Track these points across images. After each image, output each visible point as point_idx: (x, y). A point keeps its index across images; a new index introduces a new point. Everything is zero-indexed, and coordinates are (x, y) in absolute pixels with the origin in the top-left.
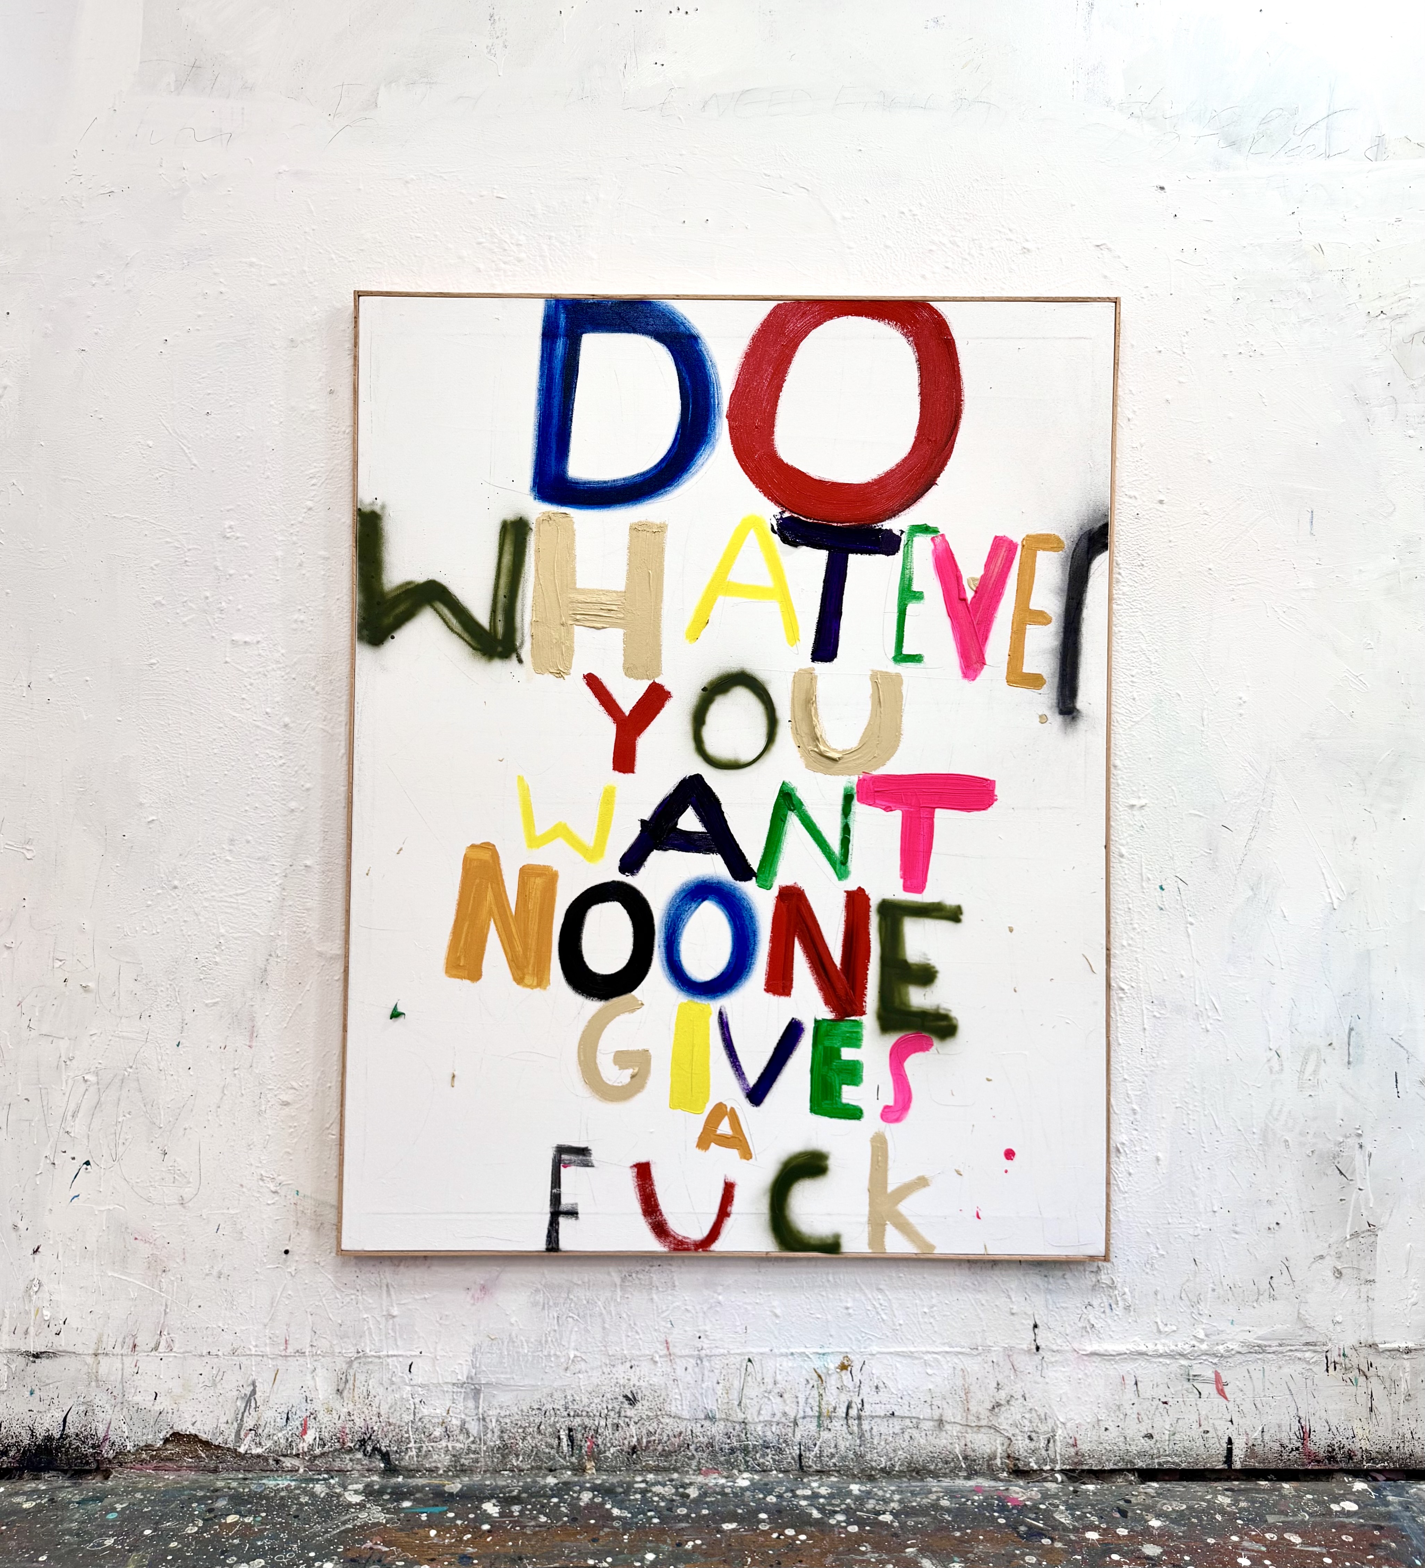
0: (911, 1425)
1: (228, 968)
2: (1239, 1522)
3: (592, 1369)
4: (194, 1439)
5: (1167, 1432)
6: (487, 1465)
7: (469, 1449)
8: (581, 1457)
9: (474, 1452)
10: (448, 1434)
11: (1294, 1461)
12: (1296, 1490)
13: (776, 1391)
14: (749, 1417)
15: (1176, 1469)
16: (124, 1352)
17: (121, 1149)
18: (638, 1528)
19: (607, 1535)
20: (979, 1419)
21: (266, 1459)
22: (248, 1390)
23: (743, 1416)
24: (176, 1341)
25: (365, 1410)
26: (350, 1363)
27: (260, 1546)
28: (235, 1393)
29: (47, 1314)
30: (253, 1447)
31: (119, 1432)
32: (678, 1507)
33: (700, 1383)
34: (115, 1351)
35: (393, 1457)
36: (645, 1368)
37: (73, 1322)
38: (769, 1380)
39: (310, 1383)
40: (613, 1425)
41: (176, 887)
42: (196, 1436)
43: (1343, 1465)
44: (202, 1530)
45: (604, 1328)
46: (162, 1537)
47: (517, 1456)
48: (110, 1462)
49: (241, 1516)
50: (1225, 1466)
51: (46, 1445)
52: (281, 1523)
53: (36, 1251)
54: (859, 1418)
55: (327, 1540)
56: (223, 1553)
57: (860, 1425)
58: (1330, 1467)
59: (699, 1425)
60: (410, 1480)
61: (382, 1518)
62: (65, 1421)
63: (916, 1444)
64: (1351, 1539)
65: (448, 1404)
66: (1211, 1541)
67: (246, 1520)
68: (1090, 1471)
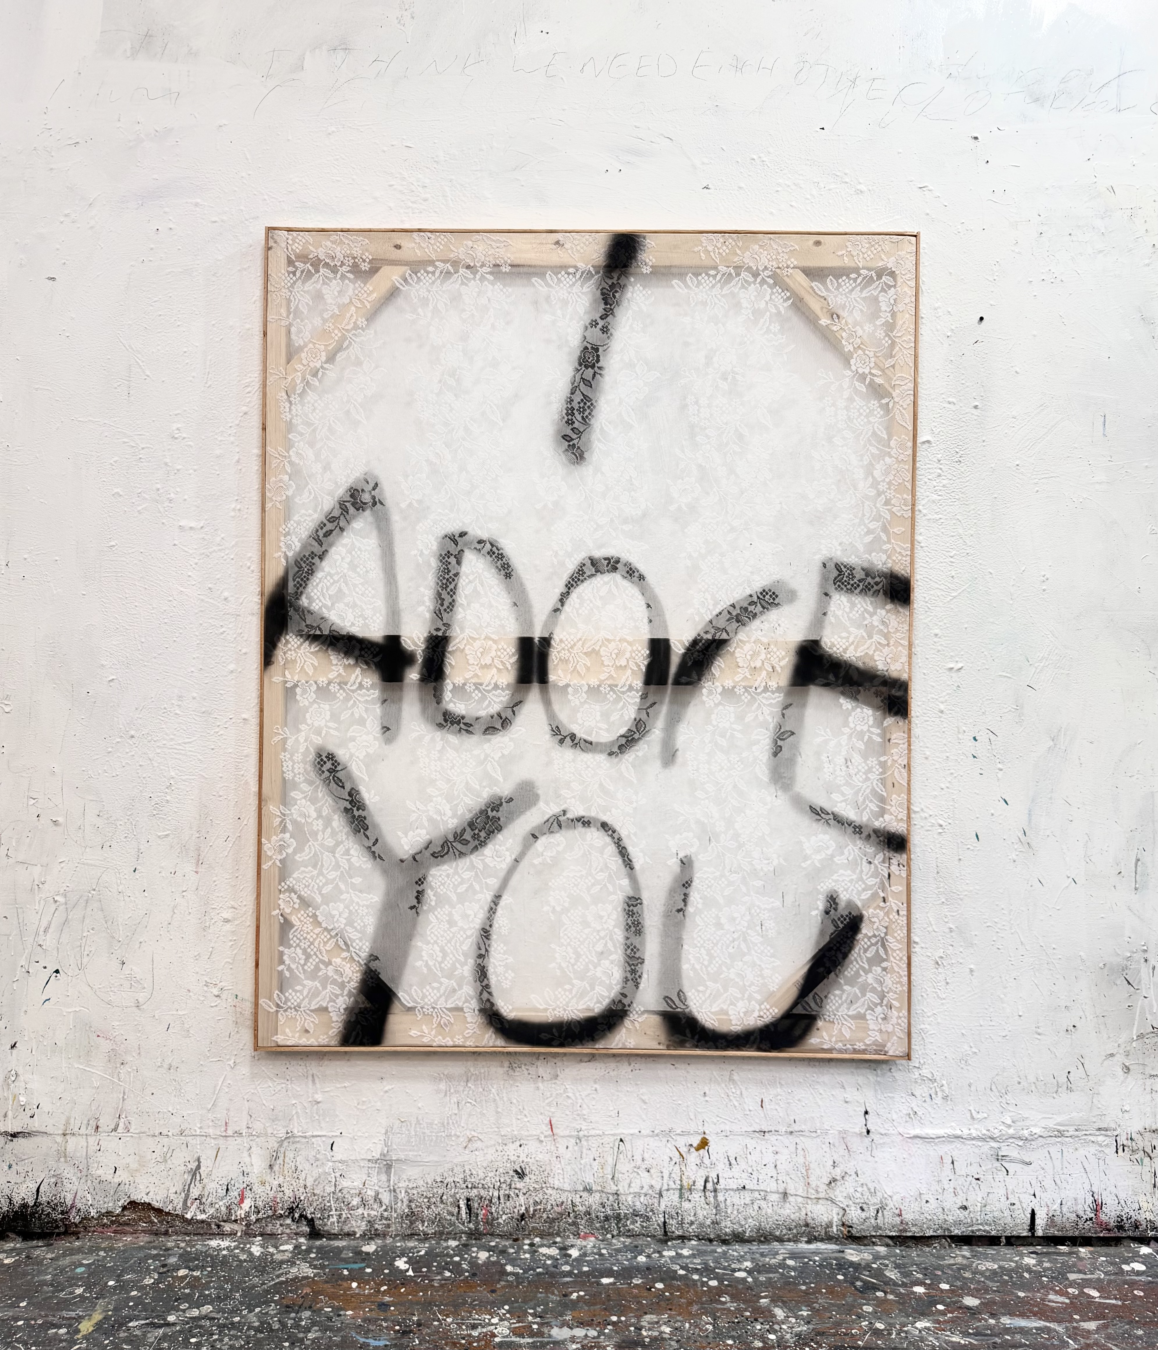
0: (759, 1197)
1: (178, 805)
2: (1044, 1279)
3: (487, 1147)
4: (148, 1207)
5: (979, 1205)
6: (397, 1230)
7: (382, 1216)
8: (477, 1223)
9: (386, 1219)
10: (364, 1203)
11: (1087, 1229)
12: (1091, 1253)
13: (644, 1167)
14: (621, 1189)
15: (986, 1236)
16: (88, 1132)
17: (85, 960)
18: (529, 1282)
19: (503, 1287)
20: (817, 1192)
21: (209, 1224)
22: (194, 1165)
23: (616, 1188)
24: (132, 1123)
25: (293, 1182)
26: (281, 1143)
27: (208, 1295)
28: (183, 1168)
29: (23, 1099)
30: (198, 1213)
31: (84, 1200)
32: (562, 1265)
33: (579, 1159)
34: (81, 1132)
35: (317, 1222)
36: (532, 1146)
37: (45, 1107)
38: (638, 1158)
39: (247, 1159)
40: (505, 1195)
41: (132, 737)
42: (149, 1204)
43: (1130, 1233)
44: (157, 1282)
45: (497, 1112)
46: (123, 1287)
47: (423, 1222)
48: (76, 1226)
49: (190, 1270)
50: (1030, 1234)
51: (22, 1212)
52: (224, 1276)
53: (13, 1047)
54: (715, 1191)
55: (264, 1291)
56: (176, 1300)
57: (715, 1197)
58: (1119, 1235)
59: (578, 1196)
60: (332, 1243)
61: (310, 1272)
62: (38, 1191)
63: (763, 1213)
64: (1142, 1294)
65: (365, 1177)
66: (1021, 1294)
67: (195, 1274)
68: (913, 1238)
